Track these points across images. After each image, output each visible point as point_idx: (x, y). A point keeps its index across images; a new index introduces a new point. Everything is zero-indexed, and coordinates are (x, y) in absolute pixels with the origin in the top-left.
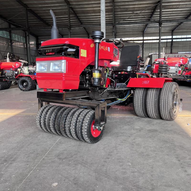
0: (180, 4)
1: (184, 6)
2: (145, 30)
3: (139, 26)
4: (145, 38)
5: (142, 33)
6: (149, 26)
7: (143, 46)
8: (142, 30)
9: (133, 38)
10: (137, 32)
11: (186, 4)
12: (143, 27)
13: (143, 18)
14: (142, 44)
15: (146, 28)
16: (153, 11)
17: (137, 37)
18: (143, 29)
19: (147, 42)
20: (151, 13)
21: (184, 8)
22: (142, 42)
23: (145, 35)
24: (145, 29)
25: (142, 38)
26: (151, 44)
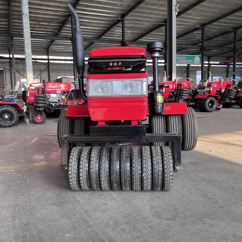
0: (92, 21)
1: (96, 25)
2: (50, 48)
3: (43, 41)
4: (50, 57)
5: (46, 50)
6: (55, 43)
7: (48, 67)
8: (46, 47)
9: (35, 56)
10: (39, 48)
11: (99, 23)
12: (48, 43)
13: (49, 32)
14: (47, 65)
15: (52, 45)
16: (61, 25)
17: (40, 55)
18: (47, 45)
19: (53, 62)
20: (59, 28)
21: (95, 27)
22: (47, 61)
23: (50, 53)
24: (50, 46)
25: (46, 57)
26: (58, 66)
